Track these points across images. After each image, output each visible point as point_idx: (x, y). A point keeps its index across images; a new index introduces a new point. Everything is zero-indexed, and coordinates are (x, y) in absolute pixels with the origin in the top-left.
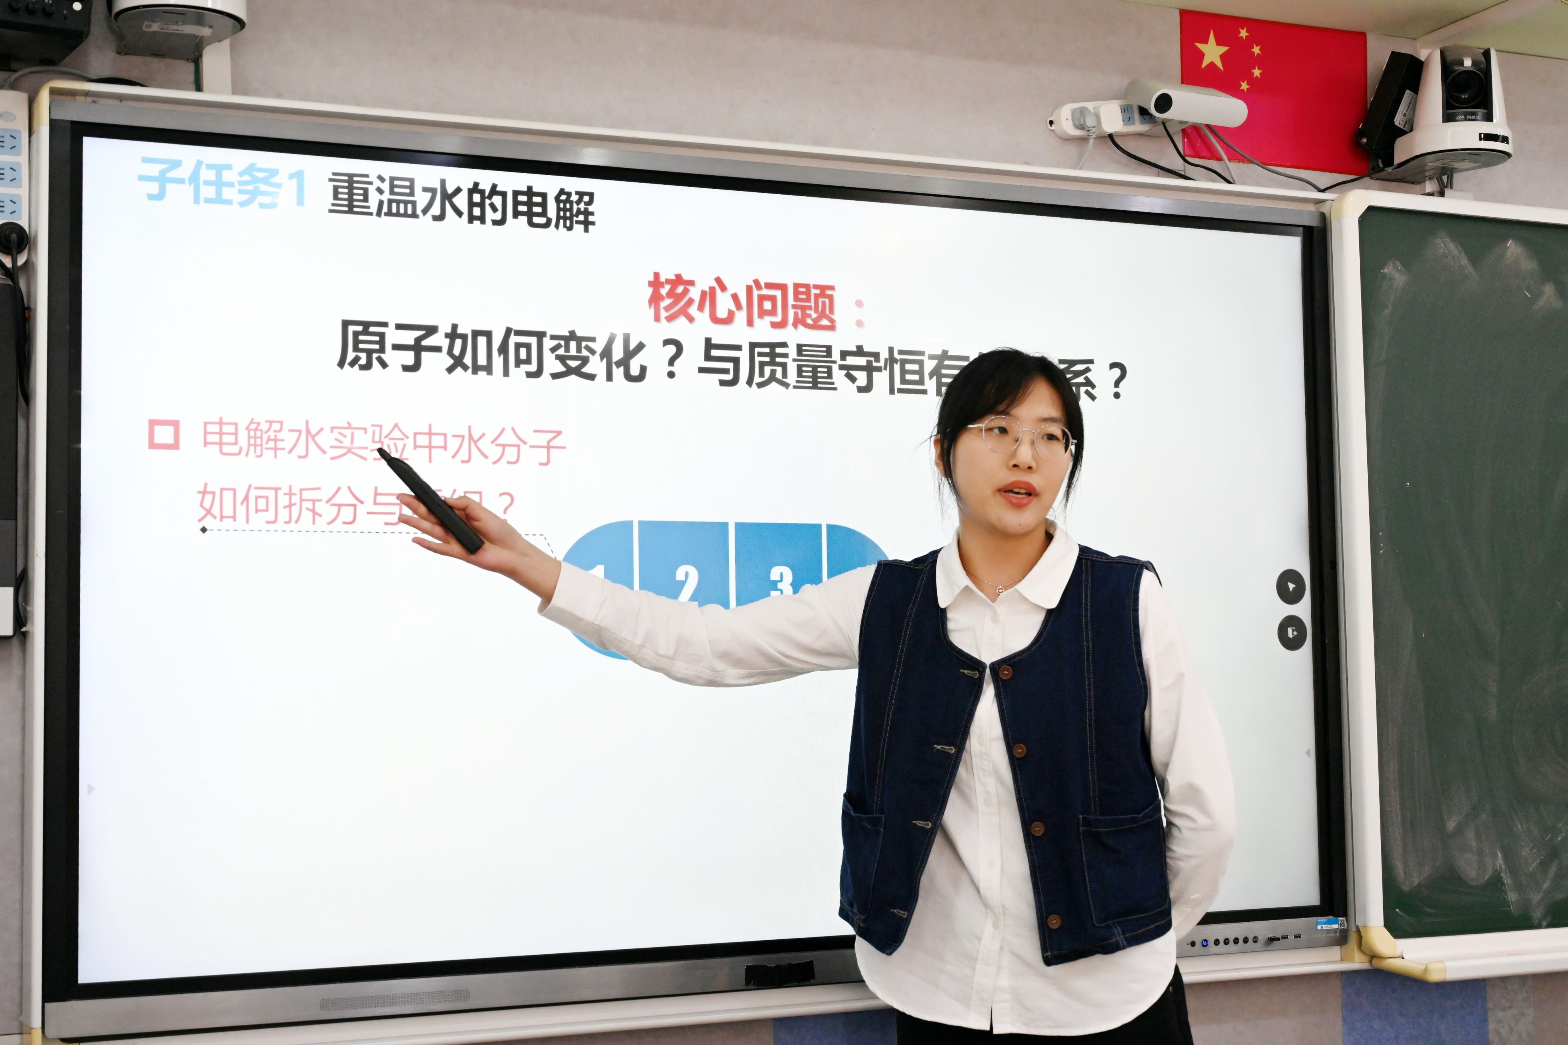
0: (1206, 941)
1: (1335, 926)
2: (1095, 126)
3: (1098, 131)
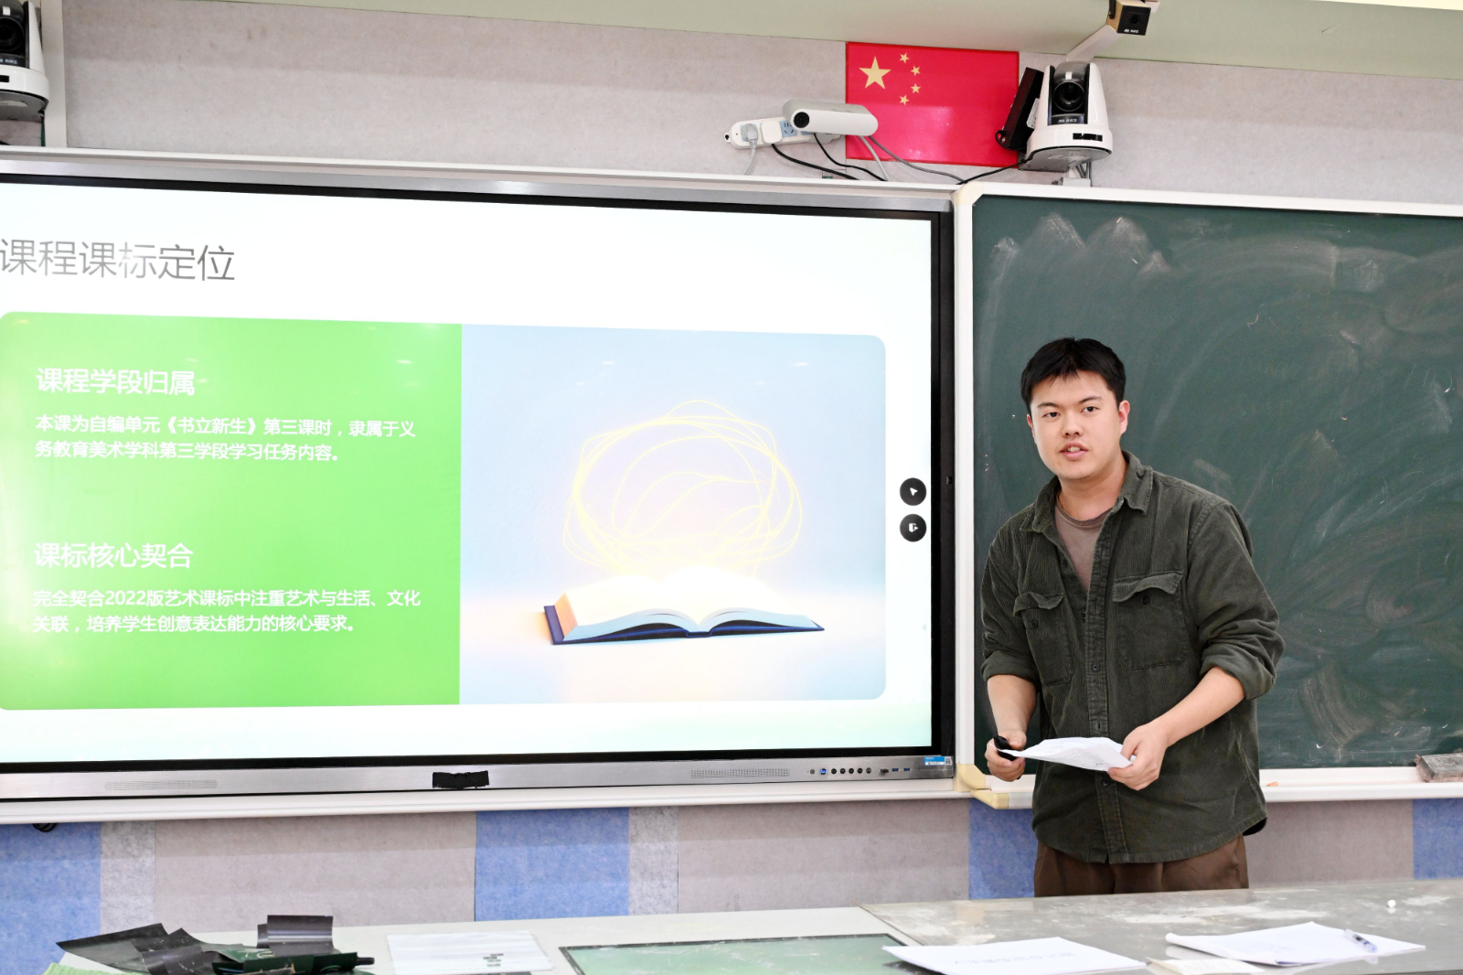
0: (824, 770)
1: (942, 763)
2: (756, 139)
3: (760, 143)
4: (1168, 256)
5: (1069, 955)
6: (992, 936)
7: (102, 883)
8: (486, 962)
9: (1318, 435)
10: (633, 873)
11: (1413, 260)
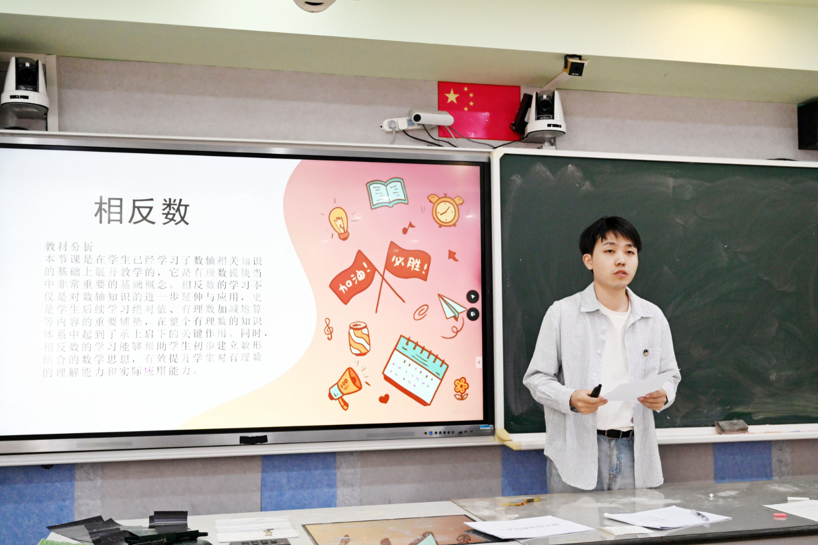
0: (431, 432)
1: (488, 428)
2: (395, 128)
3: (397, 129)
4: (593, 183)
5: (557, 525)
6: (517, 516)
7: (75, 494)
8: (264, 533)
9: (665, 268)
10: (338, 484)
11: (708, 184)
